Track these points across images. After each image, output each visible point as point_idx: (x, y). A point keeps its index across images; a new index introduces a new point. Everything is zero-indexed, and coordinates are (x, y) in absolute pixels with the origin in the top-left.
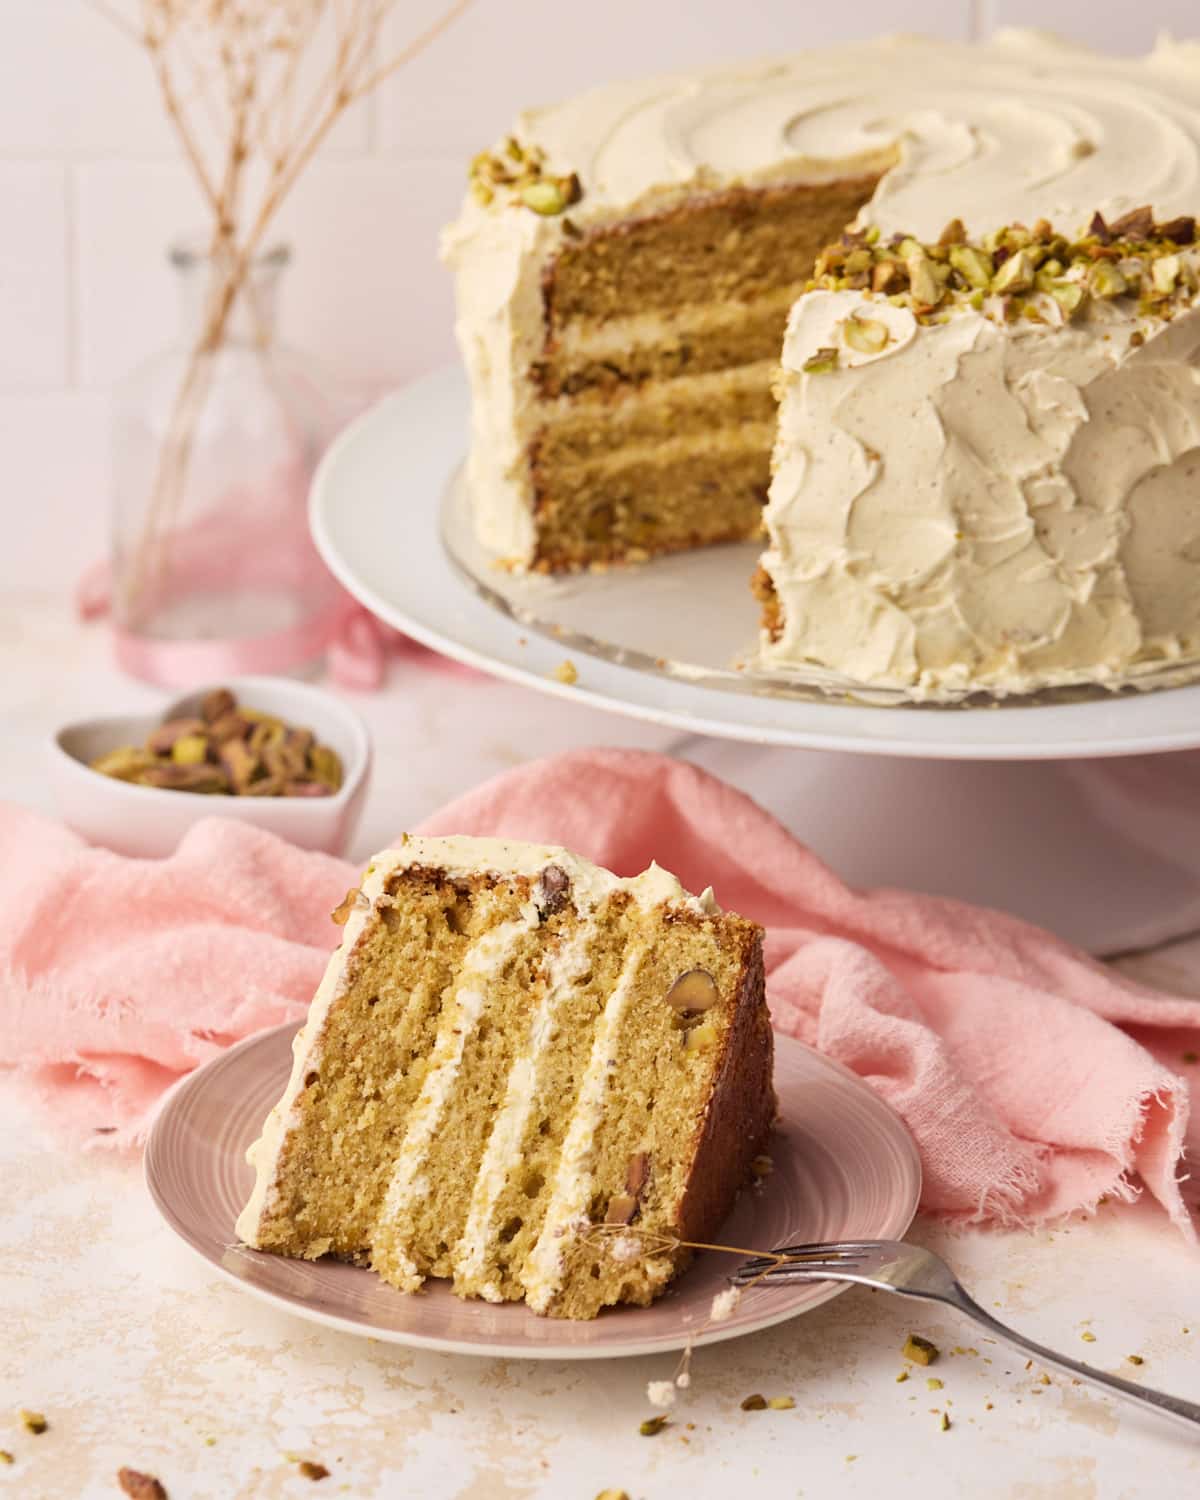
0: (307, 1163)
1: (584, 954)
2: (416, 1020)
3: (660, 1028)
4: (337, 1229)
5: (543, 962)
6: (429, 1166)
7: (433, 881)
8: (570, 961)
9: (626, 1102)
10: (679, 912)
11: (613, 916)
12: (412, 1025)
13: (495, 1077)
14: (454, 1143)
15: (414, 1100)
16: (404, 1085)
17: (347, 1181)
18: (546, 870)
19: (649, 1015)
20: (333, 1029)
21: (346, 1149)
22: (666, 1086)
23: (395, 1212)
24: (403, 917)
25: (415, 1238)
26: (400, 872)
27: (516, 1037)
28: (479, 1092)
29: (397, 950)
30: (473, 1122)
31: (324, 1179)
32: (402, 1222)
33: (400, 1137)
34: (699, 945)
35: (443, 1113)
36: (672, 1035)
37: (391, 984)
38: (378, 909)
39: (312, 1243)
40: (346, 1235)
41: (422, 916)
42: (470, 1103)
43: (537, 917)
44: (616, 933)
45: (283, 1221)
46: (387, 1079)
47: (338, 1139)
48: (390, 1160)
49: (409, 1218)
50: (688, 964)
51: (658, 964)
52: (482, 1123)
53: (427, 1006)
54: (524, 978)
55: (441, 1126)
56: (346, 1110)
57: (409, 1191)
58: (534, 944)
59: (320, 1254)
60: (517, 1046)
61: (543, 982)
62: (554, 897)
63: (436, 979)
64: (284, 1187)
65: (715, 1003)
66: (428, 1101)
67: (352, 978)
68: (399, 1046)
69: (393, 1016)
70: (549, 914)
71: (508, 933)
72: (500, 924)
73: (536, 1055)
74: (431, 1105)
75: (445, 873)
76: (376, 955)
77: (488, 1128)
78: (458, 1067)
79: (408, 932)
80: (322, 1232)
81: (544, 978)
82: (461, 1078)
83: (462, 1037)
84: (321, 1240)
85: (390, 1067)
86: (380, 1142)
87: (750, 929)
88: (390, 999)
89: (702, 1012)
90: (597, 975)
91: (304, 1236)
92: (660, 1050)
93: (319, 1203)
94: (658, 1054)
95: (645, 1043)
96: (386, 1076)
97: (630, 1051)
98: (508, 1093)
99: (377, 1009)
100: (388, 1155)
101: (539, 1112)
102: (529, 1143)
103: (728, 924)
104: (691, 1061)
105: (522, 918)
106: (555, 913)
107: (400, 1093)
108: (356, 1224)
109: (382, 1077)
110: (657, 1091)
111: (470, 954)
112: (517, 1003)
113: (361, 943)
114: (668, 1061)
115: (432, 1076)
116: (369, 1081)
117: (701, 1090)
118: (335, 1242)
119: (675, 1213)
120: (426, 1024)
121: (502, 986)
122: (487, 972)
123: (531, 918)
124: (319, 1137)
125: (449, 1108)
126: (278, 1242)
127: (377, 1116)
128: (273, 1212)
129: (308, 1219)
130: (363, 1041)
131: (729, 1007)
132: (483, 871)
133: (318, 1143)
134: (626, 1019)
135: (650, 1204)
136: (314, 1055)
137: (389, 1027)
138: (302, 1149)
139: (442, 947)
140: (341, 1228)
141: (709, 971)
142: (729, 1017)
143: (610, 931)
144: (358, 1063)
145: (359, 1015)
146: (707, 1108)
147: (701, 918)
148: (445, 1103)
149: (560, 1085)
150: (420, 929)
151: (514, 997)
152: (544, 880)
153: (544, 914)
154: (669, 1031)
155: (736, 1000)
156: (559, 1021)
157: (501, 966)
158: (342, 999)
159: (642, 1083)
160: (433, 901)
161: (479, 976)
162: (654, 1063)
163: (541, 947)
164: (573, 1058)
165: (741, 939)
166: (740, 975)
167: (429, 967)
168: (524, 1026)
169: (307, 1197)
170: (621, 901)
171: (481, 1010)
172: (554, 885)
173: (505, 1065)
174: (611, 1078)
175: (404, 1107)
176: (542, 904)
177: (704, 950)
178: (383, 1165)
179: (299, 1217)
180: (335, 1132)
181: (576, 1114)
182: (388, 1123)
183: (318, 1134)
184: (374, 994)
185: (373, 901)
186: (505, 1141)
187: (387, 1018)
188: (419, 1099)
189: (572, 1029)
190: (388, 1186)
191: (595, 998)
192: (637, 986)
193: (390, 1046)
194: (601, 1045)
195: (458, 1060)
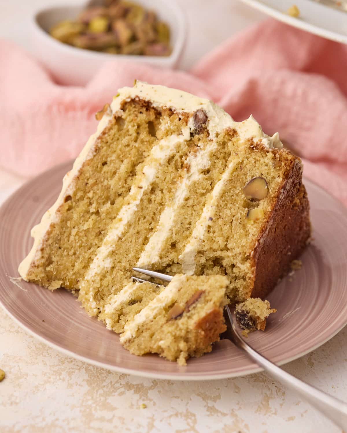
0: (57, 242)
1: (209, 158)
2: (122, 178)
3: (237, 205)
4: (65, 277)
5: (188, 159)
6: (115, 254)
7: (145, 106)
8: (201, 160)
9: (214, 241)
10: (258, 145)
11: (226, 140)
12: (120, 179)
13: (155, 214)
14: (128, 245)
15: (115, 218)
16: (110, 210)
17: (75, 254)
18: (198, 111)
19: (233, 197)
20: (82, 175)
21: (77, 237)
22: (235, 237)
23: (93, 274)
24: (126, 123)
25: (100, 289)
26: (129, 100)
27: (167, 196)
28: (145, 220)
29: (120, 140)
30: (140, 235)
31: (64, 251)
32: (95, 280)
33: (104, 236)
34: (264, 164)
35: (126, 228)
36: (242, 210)
37: (114, 157)
38: (115, 117)
39: (53, 281)
40: (69, 281)
41: (135, 124)
42: (140, 225)
43: (189, 135)
44: (226, 150)
45: (40, 269)
46: (104, 205)
47: (74, 232)
48: (96, 247)
49: (99, 278)
50: (257, 174)
51: (242, 171)
52: (144, 237)
53: (129, 170)
54: (178, 165)
55: (124, 234)
56: (81, 217)
57: (102, 264)
58: (185, 148)
59: (56, 288)
60: (167, 200)
61: (186, 169)
62: (198, 126)
63: (136, 158)
64: (45, 251)
65: (266, 197)
66: (121, 220)
67: (96, 150)
68: (112, 189)
69: (112, 173)
70: (196, 134)
71: (174, 140)
72: (171, 135)
73: (176, 207)
74: (122, 222)
75: (151, 104)
76: (110, 141)
77: (146, 240)
78: (137, 206)
79: (128, 131)
80: (58, 277)
81: (186, 167)
82: (138, 211)
83: (142, 191)
84: (57, 281)
85: (106, 199)
86: (94, 237)
87: (291, 160)
88: (112, 164)
89: (259, 200)
90: (213, 170)
91: (49, 278)
92: (235, 217)
93: (59, 263)
94: (234, 219)
95: (228, 212)
96: (104, 203)
97: (221, 214)
98: (159, 224)
99: (105, 168)
100: (96, 244)
101: (171, 237)
102: (164, 252)
103: (281, 155)
104: (249, 226)
105: (182, 134)
106: (198, 134)
107: (108, 213)
108: (74, 277)
109: (101, 203)
110: (230, 238)
111: (154, 148)
112: (171, 178)
113: (104, 133)
114: (238, 224)
115: (125, 208)
116: (94, 205)
117: (251, 242)
118: (64, 283)
119: (195, 323)
120: (127, 180)
121: (166, 168)
122: (160, 159)
123: (186, 135)
124: (66, 229)
125: (130, 225)
126: (36, 279)
127: (94, 224)
128: (37, 263)
129: (52, 270)
130: (96, 184)
131: (273, 200)
132: (168, 107)
133: (65, 232)
134: (222, 197)
135: (188, 314)
136: (71, 187)
137: (109, 179)
138: (56, 233)
139: (142, 142)
140: (67, 277)
141: (266, 179)
142: (272, 205)
143: (224, 148)
144: (90, 195)
145: (97, 170)
146: (252, 253)
147: (268, 150)
148: (128, 222)
149: (184, 225)
150: (133, 131)
151: (170, 174)
152: (196, 116)
153: (193, 133)
154: (241, 208)
155: (278, 197)
156: (190, 191)
157: (168, 157)
158: (89, 160)
159: (224, 233)
160: (143, 117)
161: (156, 160)
162: (231, 222)
163: (188, 150)
164: (193, 212)
165: (285, 164)
166: (281, 184)
167: (134, 151)
168: (172, 191)
169: (54, 259)
170: (232, 133)
171: (154, 178)
172: (200, 120)
173: (160, 209)
174: (209, 227)
175: (108, 221)
176: (193, 128)
177: (266, 168)
178: (92, 249)
179: (48, 269)
180: (74, 228)
181: (189, 242)
182: (99, 228)
183: (66, 227)
184: (106, 160)
185: (114, 112)
186: (153, 248)
187: (109, 174)
188: (116, 218)
189: (195, 196)
190: (93, 260)
191: (209, 182)
192: (230, 180)
193: (108, 188)
194: (207, 208)
195: (138, 202)
